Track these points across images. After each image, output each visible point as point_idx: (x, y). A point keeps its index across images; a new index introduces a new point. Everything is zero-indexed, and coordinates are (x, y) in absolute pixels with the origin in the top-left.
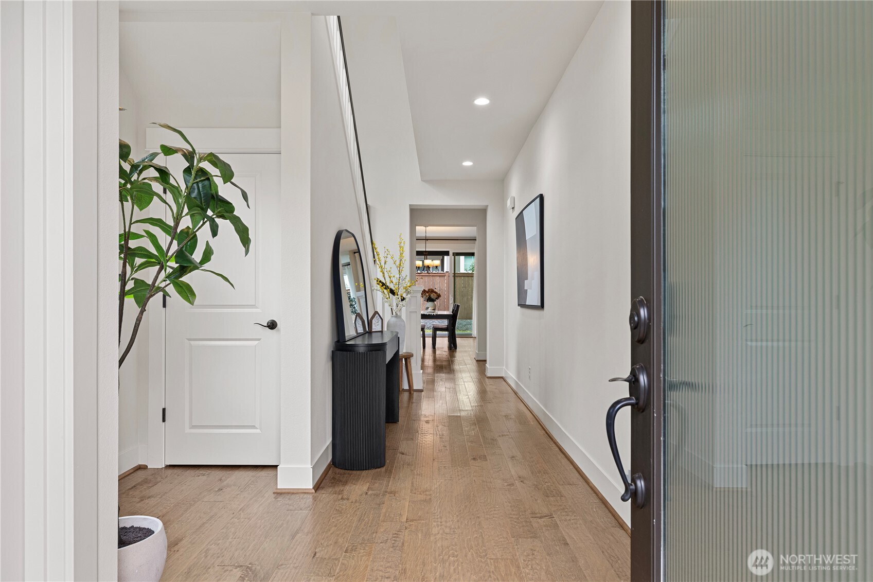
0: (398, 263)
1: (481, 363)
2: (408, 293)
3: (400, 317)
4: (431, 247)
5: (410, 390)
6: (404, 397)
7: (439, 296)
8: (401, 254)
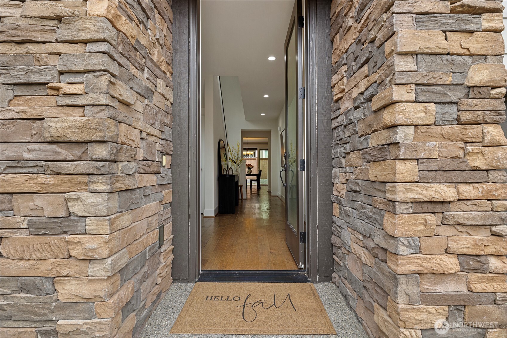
0: (237, 152)
1: (269, 192)
2: (241, 162)
3: (238, 171)
4: (250, 146)
5: (242, 199)
6: (240, 201)
7: (253, 167)
8: (238, 148)
